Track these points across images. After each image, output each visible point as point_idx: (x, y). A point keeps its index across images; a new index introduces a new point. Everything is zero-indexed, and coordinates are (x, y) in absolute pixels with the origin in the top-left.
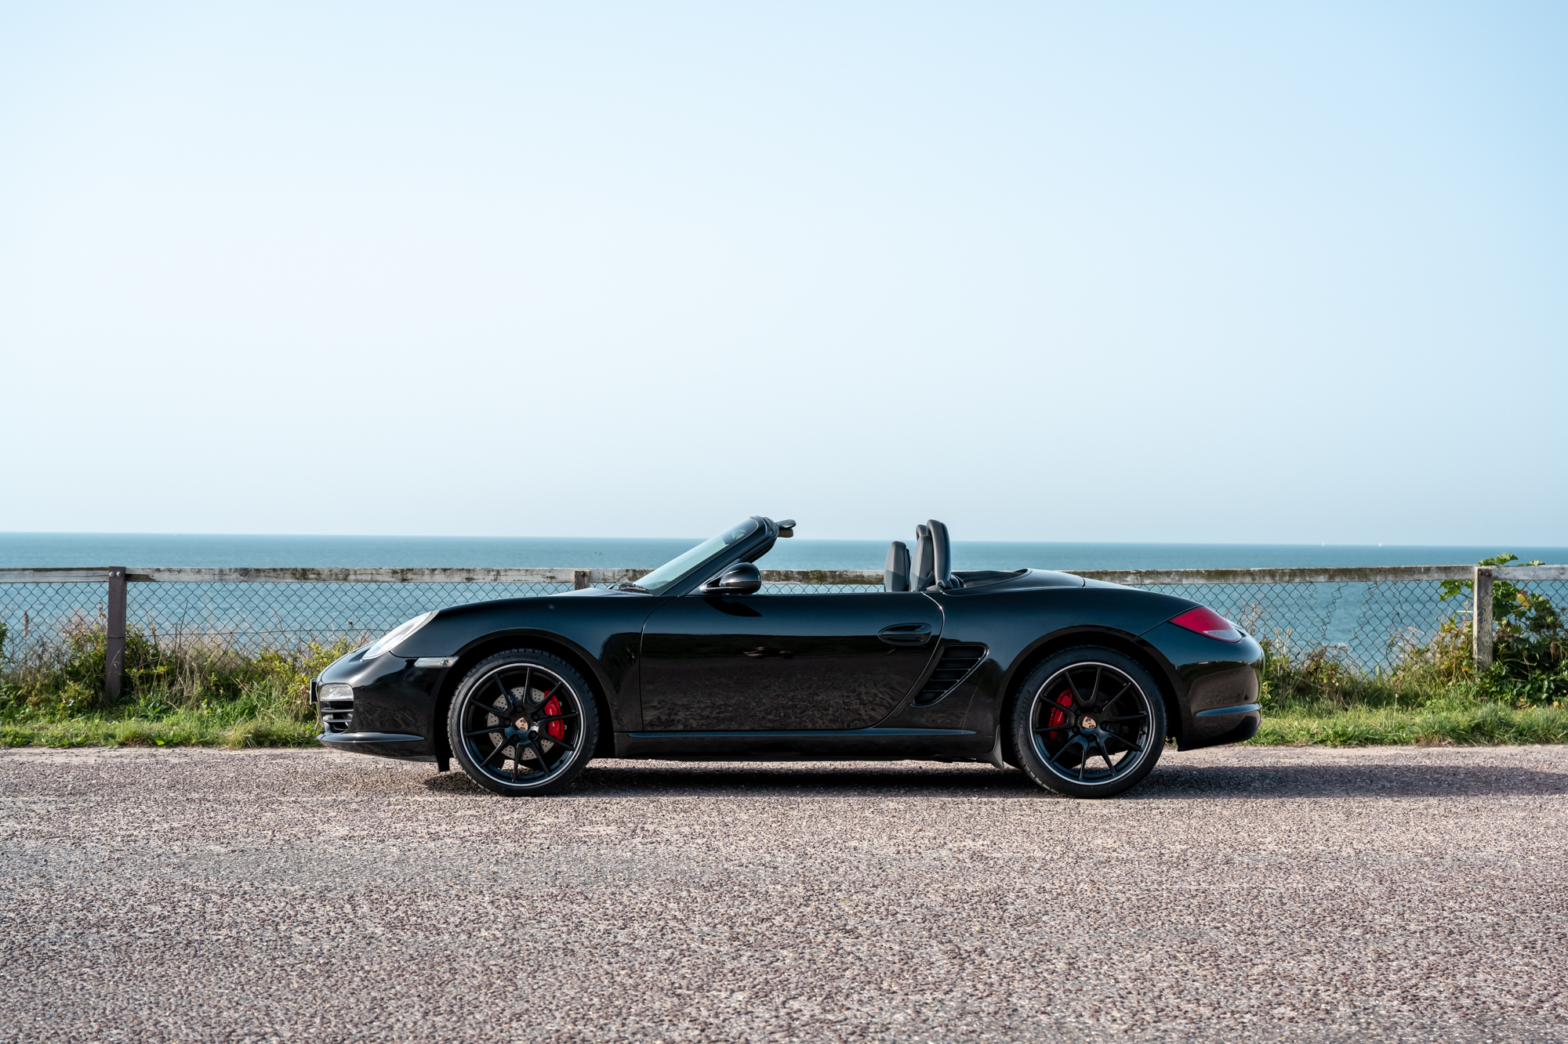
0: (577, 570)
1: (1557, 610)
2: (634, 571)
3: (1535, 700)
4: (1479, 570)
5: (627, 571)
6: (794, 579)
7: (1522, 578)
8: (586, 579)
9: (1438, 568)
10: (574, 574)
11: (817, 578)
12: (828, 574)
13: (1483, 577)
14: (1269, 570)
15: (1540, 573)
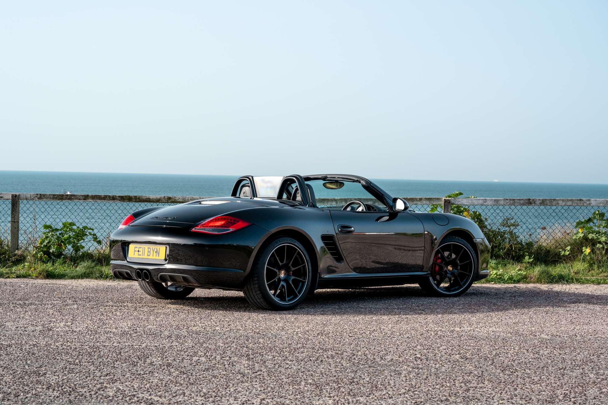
0: (13, 193)
1: (484, 219)
2: (40, 194)
4: (445, 200)
5: (37, 194)
6: (117, 199)
7: (466, 204)
8: (17, 198)
9: (425, 198)
10: (11, 196)
11: (128, 199)
12: (133, 197)
13: (446, 203)
14: (344, 199)
15: (474, 201)
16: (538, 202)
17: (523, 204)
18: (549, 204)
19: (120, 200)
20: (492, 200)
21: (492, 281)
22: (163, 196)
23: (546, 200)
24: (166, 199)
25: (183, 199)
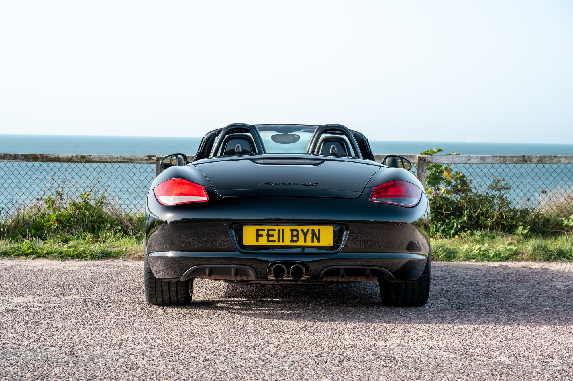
1: (467, 181)
3: (446, 234)
4: (419, 157)
6: (19, 159)
7: (445, 162)
11: (33, 159)
12: (39, 156)
13: (421, 162)
15: (456, 159)
16: (535, 160)
17: (517, 163)
18: (548, 162)
19: (23, 160)
20: (477, 157)
21: (474, 259)
22: (75, 155)
23: (544, 157)
24: (79, 158)
25: (100, 158)
